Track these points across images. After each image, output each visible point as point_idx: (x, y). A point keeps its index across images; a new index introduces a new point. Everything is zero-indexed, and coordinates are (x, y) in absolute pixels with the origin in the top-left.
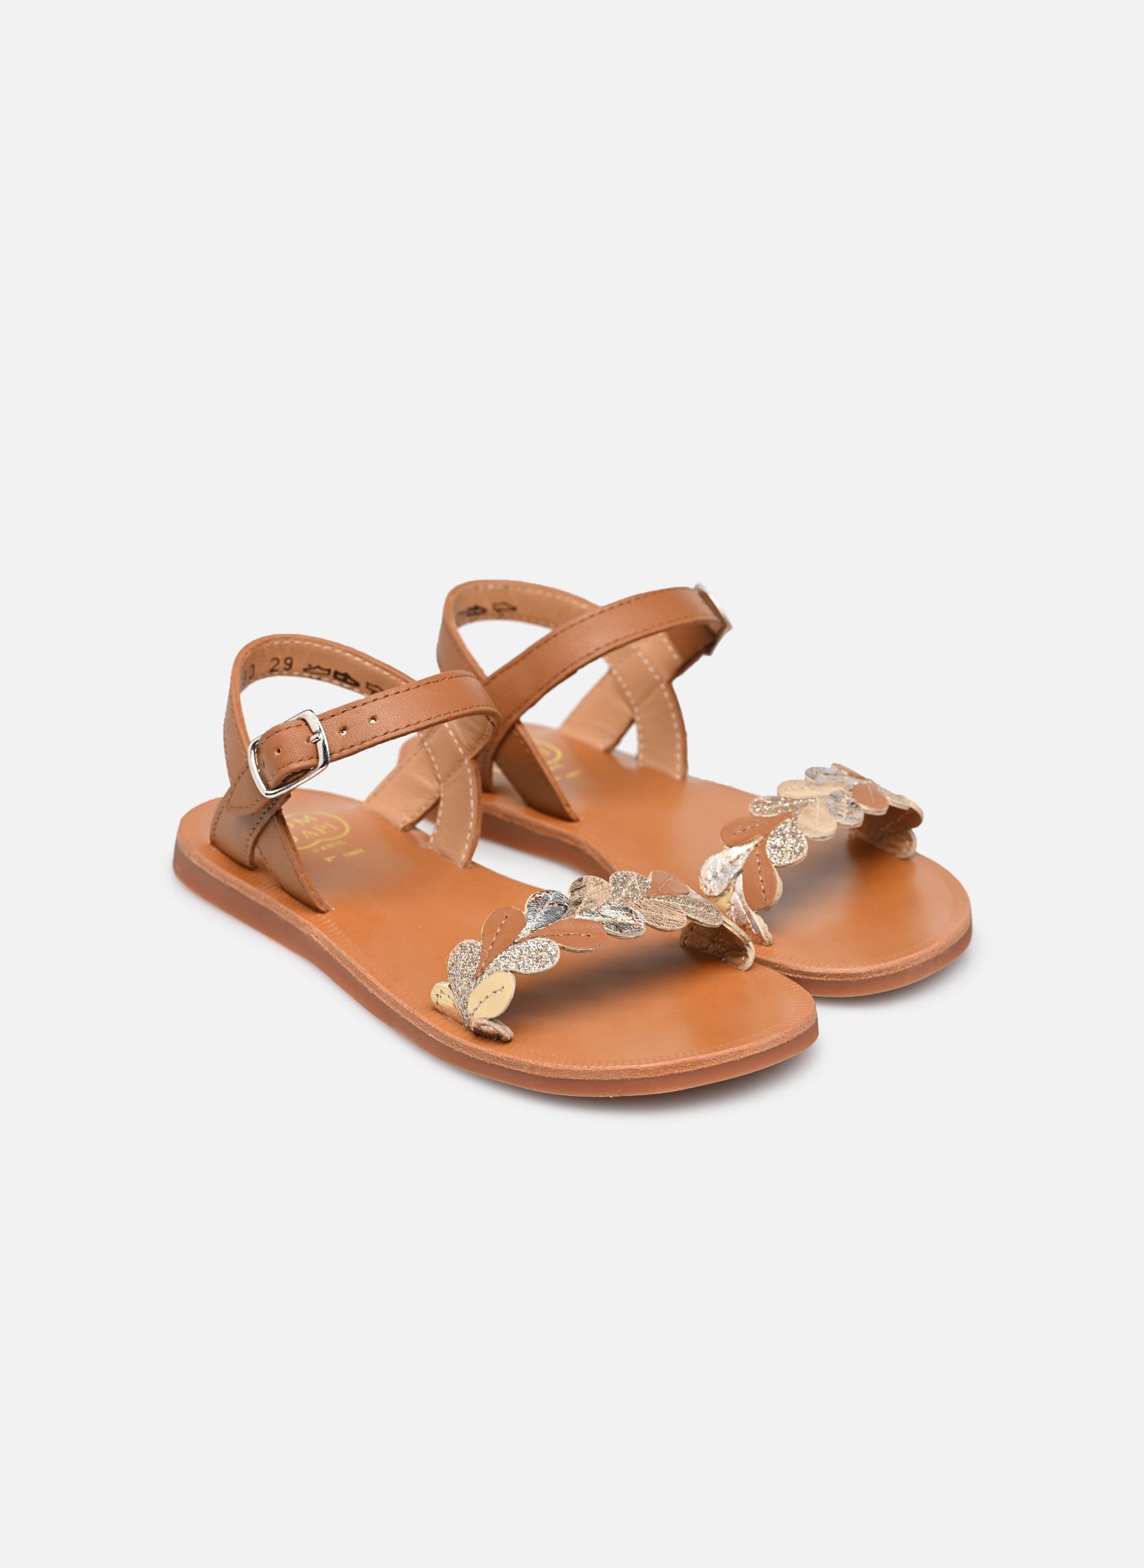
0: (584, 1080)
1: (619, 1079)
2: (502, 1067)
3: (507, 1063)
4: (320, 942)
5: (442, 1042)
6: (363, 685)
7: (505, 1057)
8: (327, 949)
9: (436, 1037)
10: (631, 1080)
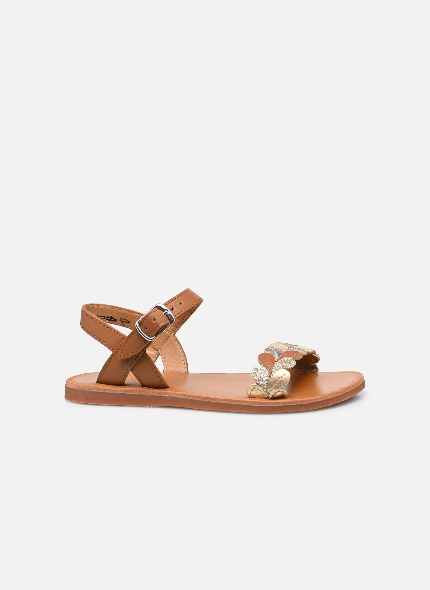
0: (321, 401)
1: (332, 397)
2: (290, 405)
3: (292, 403)
4: (176, 396)
5: (260, 405)
6: (118, 320)
7: (290, 401)
8: (181, 397)
9: (256, 405)
10: (336, 397)
